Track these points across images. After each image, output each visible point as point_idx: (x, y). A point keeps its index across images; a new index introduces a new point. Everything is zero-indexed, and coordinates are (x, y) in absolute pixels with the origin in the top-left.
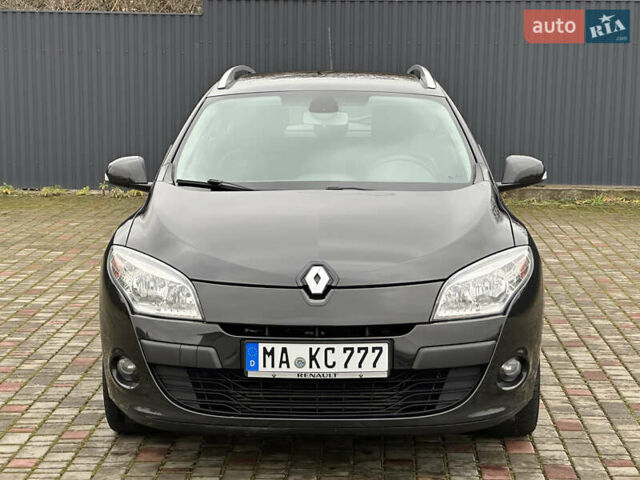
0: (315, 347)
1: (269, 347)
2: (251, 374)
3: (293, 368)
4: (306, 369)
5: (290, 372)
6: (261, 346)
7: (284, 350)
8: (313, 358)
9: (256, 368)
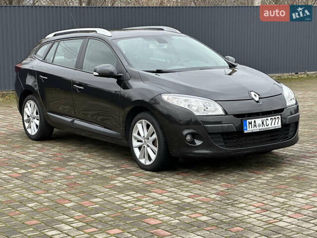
0: (263, 119)
1: (250, 121)
2: (245, 132)
3: (258, 128)
4: (261, 127)
5: (257, 129)
6: (248, 121)
7: (255, 121)
8: (263, 123)
9: (247, 129)
